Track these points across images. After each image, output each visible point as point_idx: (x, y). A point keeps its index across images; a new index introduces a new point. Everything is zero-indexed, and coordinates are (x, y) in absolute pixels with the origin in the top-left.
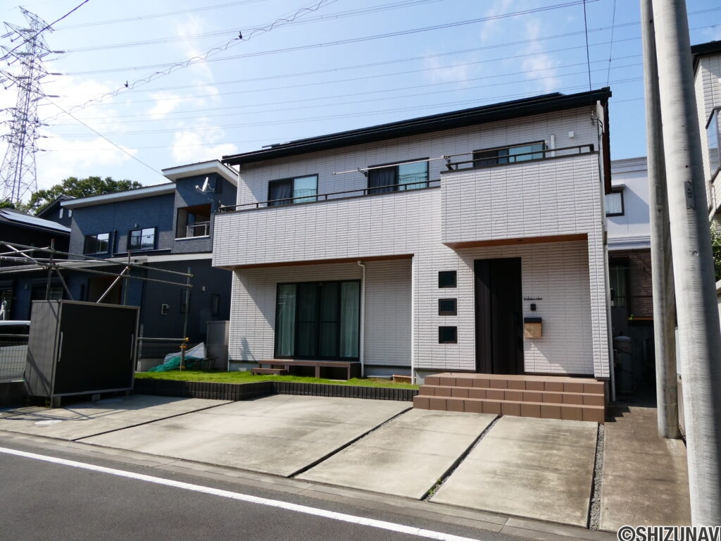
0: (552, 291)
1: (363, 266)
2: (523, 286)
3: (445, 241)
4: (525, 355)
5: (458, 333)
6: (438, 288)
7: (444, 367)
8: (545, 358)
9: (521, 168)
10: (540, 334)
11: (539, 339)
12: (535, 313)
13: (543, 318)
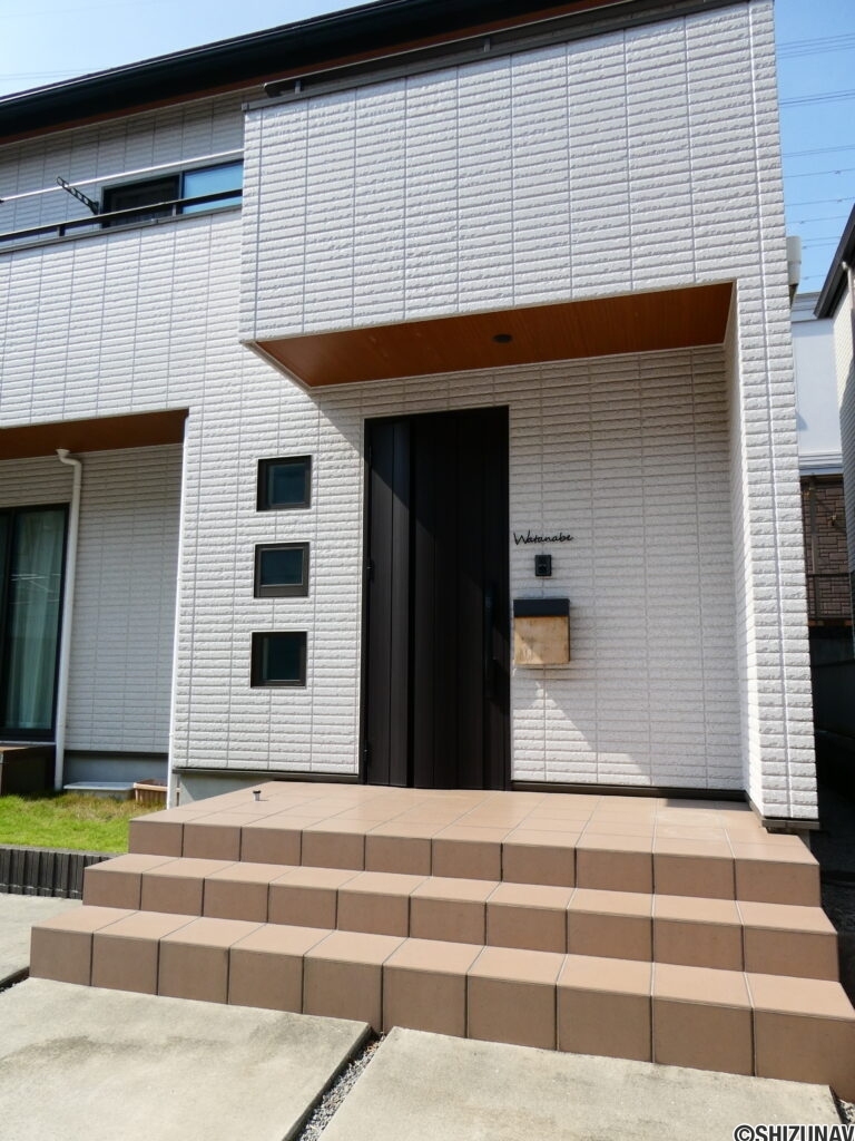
0: (604, 513)
1: (73, 462)
2: (513, 499)
3: (249, 336)
4: (515, 723)
5: (310, 652)
6: (253, 511)
7: (263, 765)
8: (578, 734)
9: (505, 72)
10: (562, 654)
11: (560, 669)
12: (547, 583)
13: (574, 602)
